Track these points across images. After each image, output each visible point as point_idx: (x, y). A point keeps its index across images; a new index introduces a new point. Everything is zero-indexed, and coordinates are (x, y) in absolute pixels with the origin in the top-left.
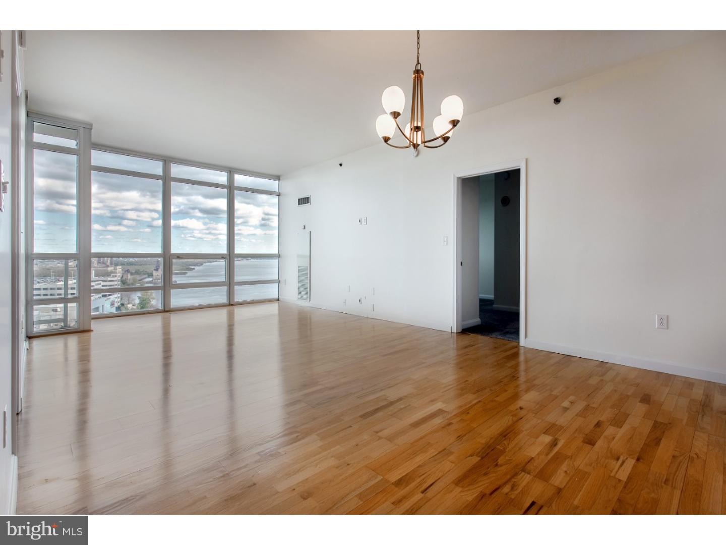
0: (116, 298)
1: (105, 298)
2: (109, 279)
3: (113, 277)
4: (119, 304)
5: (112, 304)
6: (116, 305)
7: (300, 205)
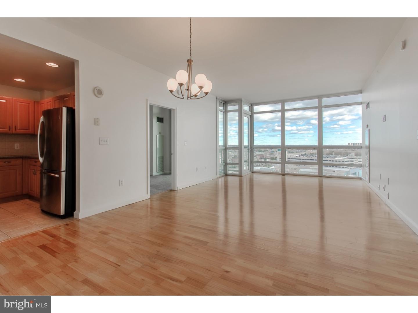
7: (366, 109)
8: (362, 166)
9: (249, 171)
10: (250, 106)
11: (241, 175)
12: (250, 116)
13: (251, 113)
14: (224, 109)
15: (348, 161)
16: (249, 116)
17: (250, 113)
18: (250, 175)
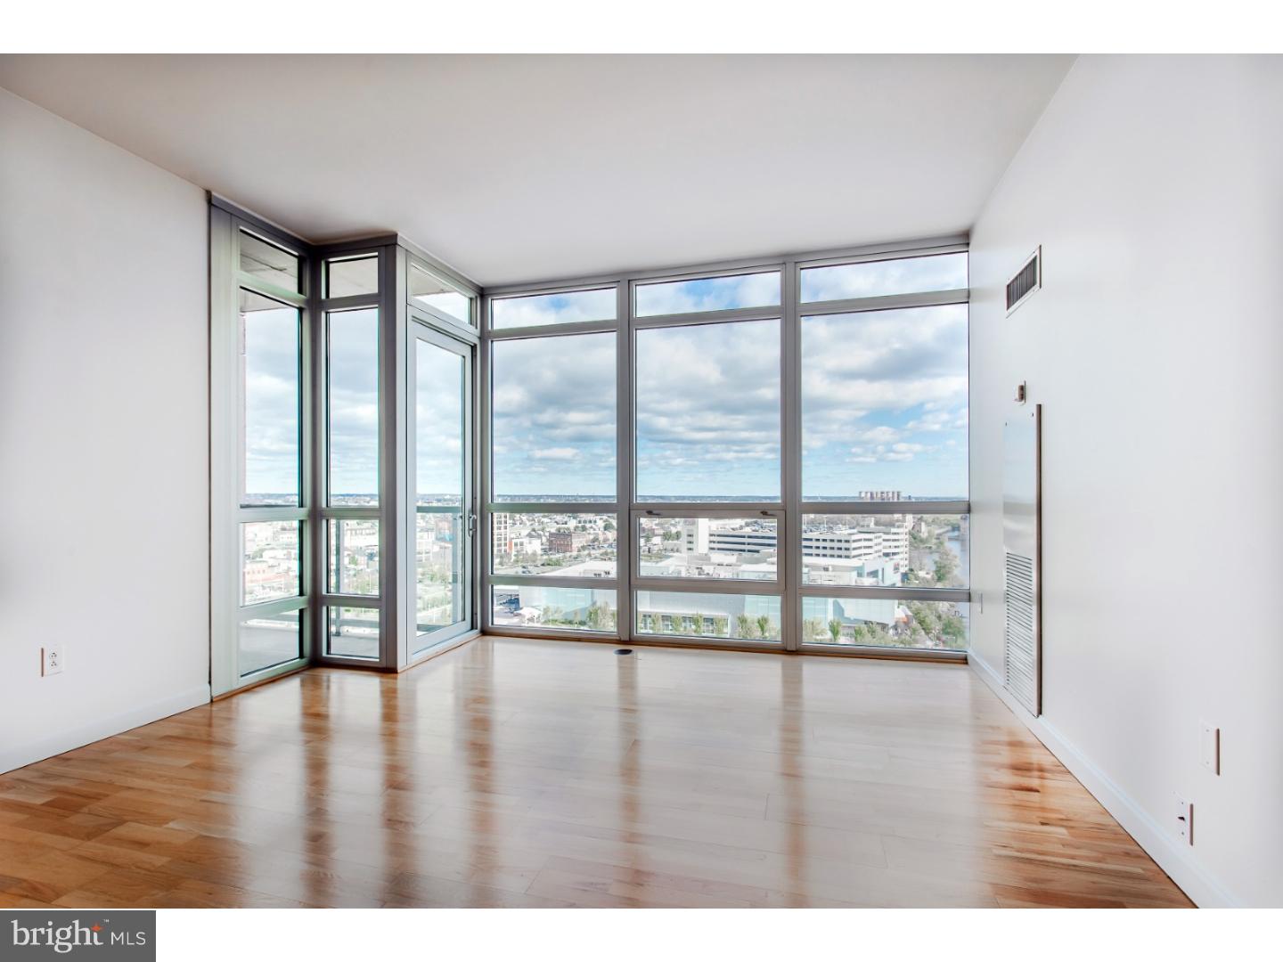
0: (902, 559)
1: (887, 559)
2: (893, 530)
3: (898, 527)
4: (907, 569)
5: (896, 568)
6: (903, 570)
7: (1008, 308)
8: (970, 600)
9: (469, 627)
10: (471, 299)
11: (390, 665)
12: (473, 348)
13: (477, 332)
14: (300, 291)
15: (860, 540)
16: (469, 349)
17: (472, 334)
18: (470, 644)
